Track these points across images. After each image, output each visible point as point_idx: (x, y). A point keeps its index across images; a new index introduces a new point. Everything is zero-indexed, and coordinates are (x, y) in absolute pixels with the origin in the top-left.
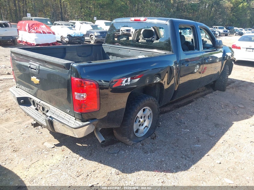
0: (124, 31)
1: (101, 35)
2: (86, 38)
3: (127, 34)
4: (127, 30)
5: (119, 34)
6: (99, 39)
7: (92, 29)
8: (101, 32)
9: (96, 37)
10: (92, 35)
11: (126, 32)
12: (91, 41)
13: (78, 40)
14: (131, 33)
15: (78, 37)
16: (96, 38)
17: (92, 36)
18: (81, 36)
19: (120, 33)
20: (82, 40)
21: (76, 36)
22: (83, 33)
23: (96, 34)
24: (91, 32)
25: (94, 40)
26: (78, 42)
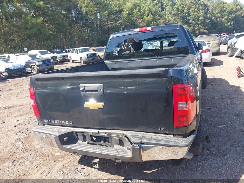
0: (60, 57)
1: (43, 64)
2: (28, 69)
3: (63, 60)
4: (64, 56)
5: (56, 60)
6: (42, 68)
7: (31, 59)
8: (42, 61)
9: (38, 66)
10: (33, 65)
11: (62, 59)
12: (33, 71)
13: (18, 73)
14: (69, 58)
15: (18, 69)
16: (38, 68)
17: (33, 67)
18: (22, 67)
19: (58, 60)
20: (23, 72)
21: (15, 68)
22: (23, 64)
23: (38, 63)
24: (32, 63)
25: (36, 69)
26: (19, 75)
